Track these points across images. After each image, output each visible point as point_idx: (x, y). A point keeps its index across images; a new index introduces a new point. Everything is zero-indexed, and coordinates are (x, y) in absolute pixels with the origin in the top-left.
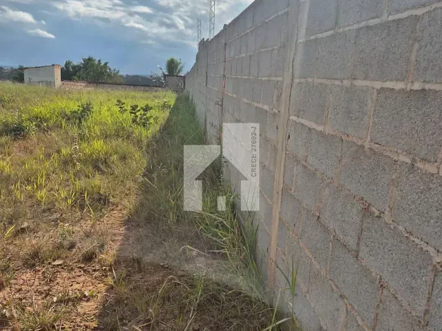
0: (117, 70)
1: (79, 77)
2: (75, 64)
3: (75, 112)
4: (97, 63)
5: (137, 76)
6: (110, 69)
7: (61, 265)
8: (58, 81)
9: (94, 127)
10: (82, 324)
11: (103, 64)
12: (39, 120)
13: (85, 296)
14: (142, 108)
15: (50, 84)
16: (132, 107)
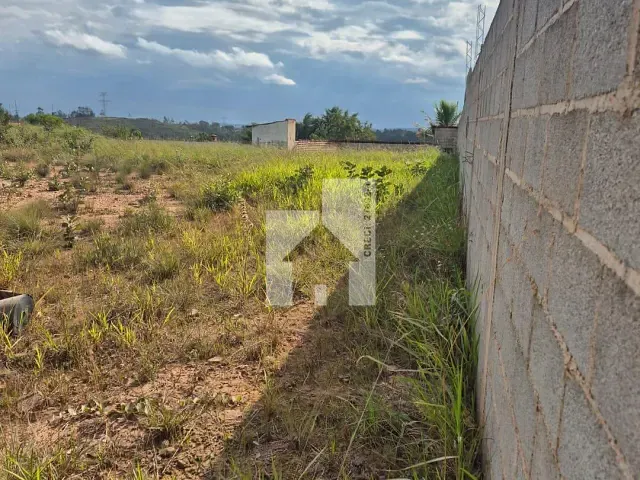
0: (369, 123)
1: (319, 135)
2: (315, 117)
3: (292, 178)
4: (343, 115)
5: (400, 131)
6: (359, 122)
7: (218, 362)
8: (291, 141)
9: (311, 197)
10: (214, 433)
11: (350, 115)
12: (248, 189)
13: (231, 402)
14: (377, 172)
15: (282, 144)
16: (363, 170)
